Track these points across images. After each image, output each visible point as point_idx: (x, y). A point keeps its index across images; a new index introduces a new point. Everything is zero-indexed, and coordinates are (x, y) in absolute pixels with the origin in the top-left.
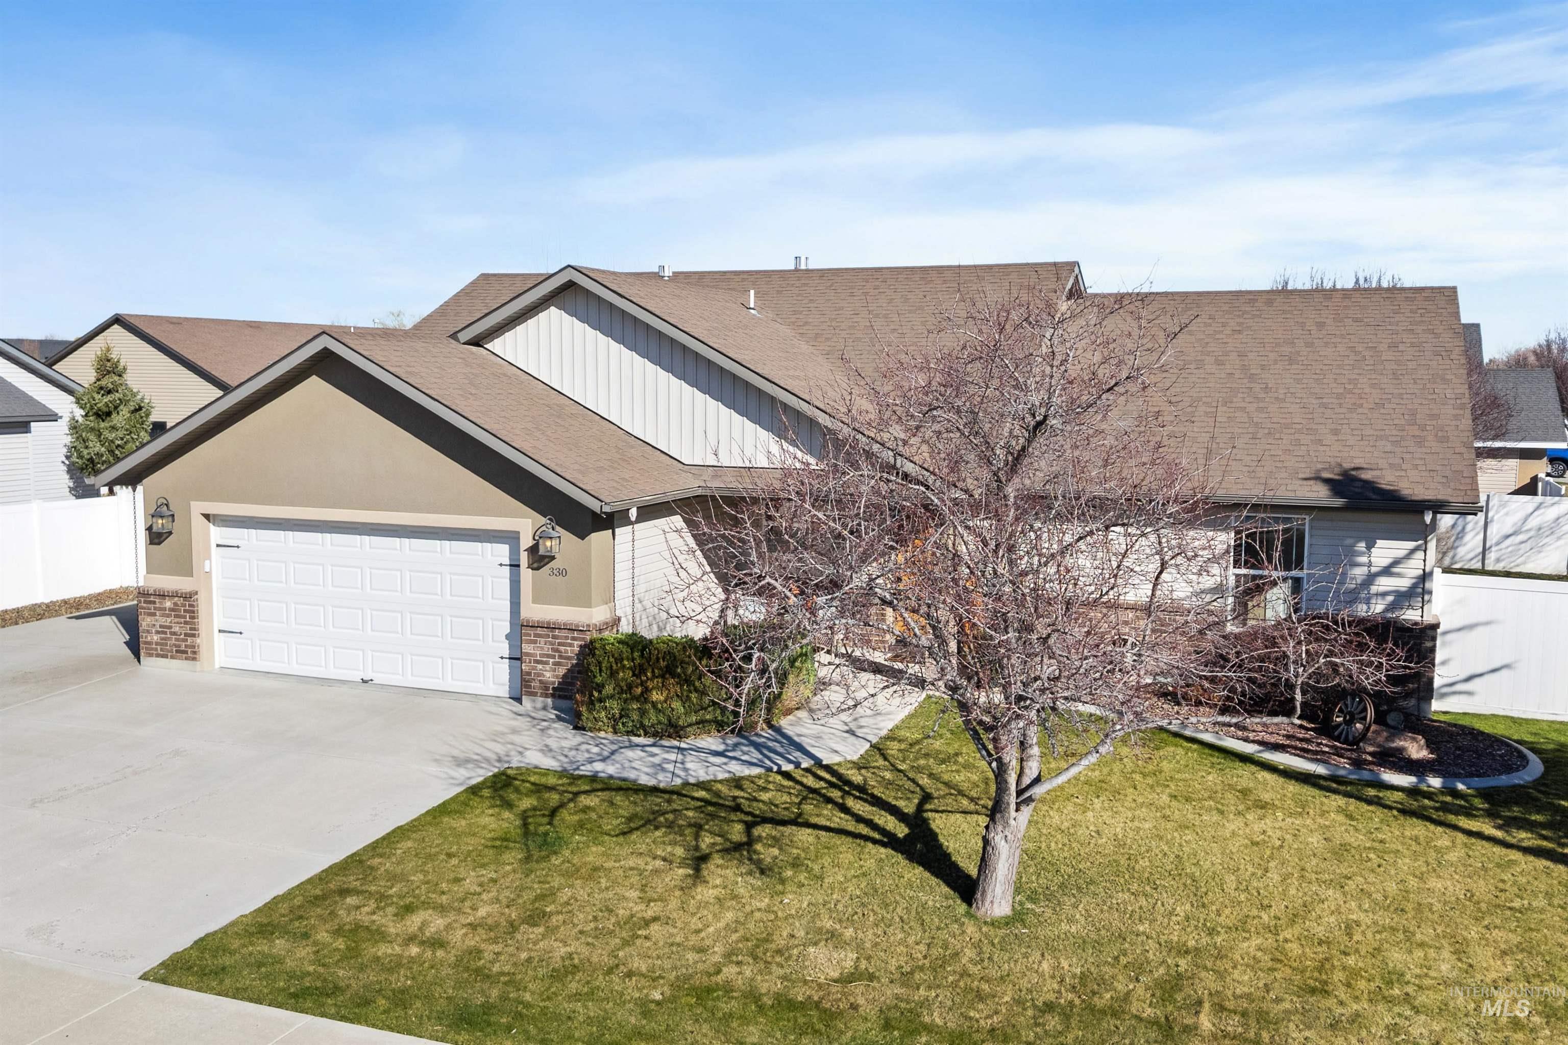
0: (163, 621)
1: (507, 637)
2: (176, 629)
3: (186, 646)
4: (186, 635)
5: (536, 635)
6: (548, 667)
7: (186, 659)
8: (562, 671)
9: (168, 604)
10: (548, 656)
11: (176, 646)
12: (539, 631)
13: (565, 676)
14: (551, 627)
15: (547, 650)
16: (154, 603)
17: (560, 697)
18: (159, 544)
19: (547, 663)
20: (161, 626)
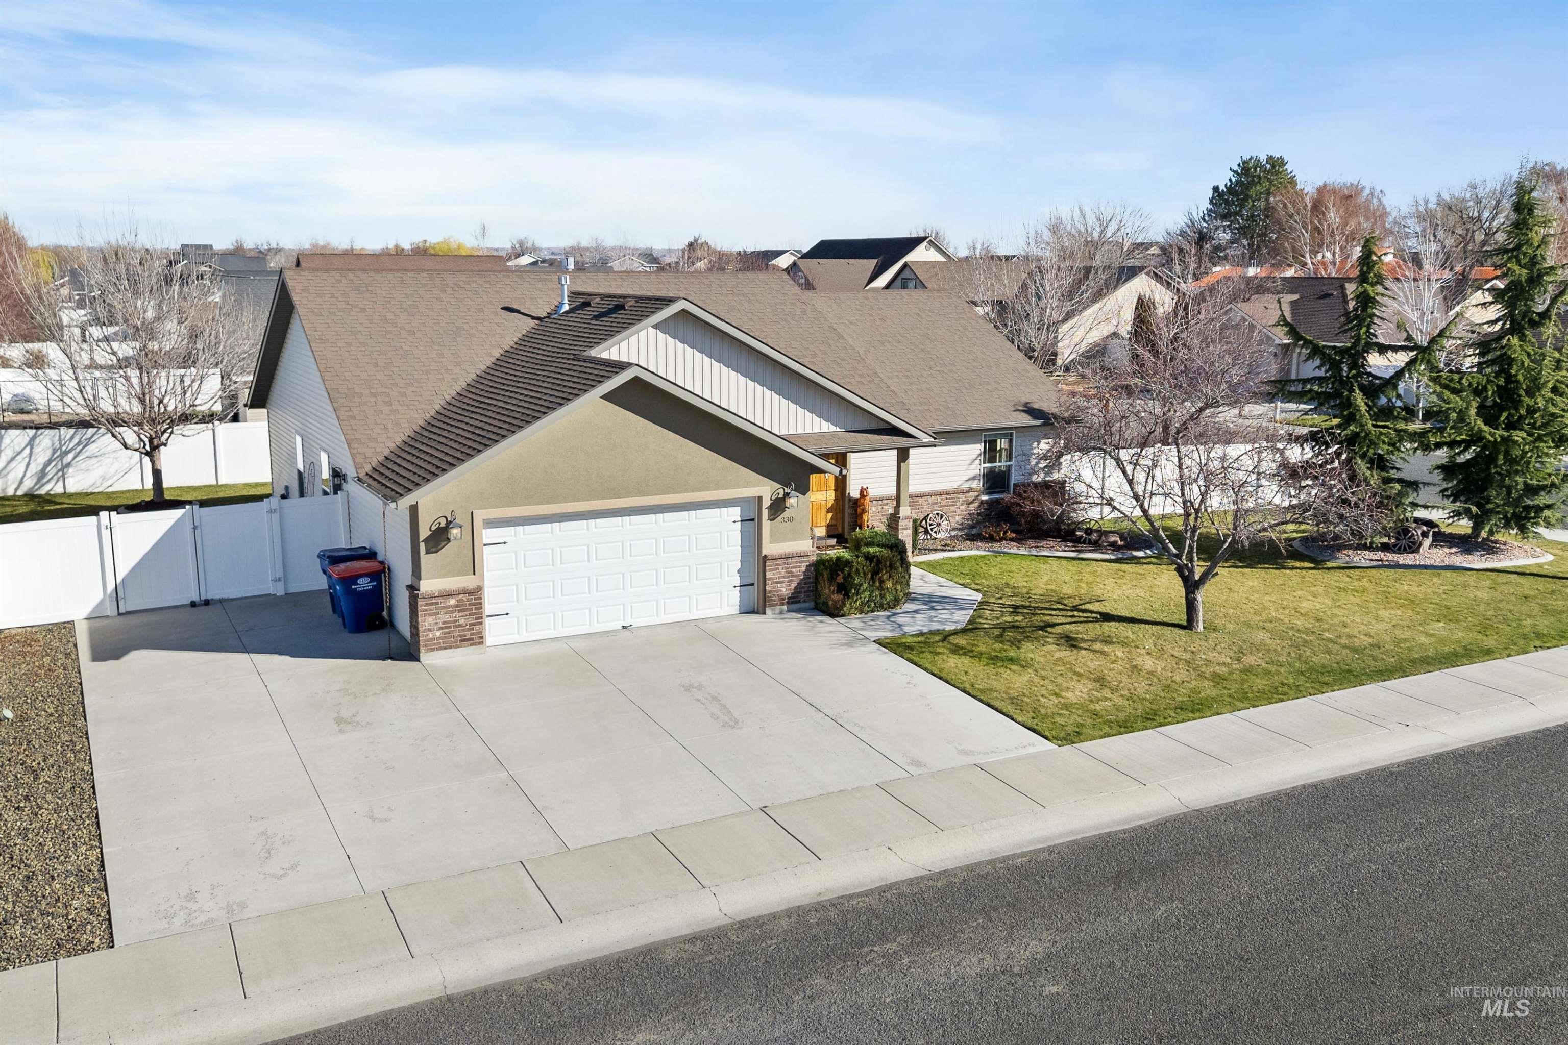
0: (447, 618)
1: (739, 572)
2: (462, 621)
3: (471, 634)
4: (471, 625)
5: (777, 565)
6: (784, 585)
7: (471, 645)
8: (794, 585)
9: (452, 602)
10: (784, 577)
11: (461, 636)
12: (780, 562)
13: (796, 588)
14: (787, 557)
15: (783, 573)
16: (437, 603)
17: (792, 603)
18: (436, 552)
19: (782, 582)
20: (444, 623)
